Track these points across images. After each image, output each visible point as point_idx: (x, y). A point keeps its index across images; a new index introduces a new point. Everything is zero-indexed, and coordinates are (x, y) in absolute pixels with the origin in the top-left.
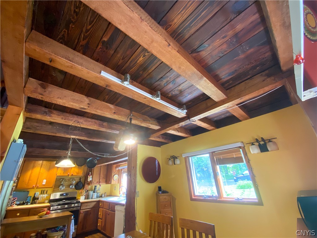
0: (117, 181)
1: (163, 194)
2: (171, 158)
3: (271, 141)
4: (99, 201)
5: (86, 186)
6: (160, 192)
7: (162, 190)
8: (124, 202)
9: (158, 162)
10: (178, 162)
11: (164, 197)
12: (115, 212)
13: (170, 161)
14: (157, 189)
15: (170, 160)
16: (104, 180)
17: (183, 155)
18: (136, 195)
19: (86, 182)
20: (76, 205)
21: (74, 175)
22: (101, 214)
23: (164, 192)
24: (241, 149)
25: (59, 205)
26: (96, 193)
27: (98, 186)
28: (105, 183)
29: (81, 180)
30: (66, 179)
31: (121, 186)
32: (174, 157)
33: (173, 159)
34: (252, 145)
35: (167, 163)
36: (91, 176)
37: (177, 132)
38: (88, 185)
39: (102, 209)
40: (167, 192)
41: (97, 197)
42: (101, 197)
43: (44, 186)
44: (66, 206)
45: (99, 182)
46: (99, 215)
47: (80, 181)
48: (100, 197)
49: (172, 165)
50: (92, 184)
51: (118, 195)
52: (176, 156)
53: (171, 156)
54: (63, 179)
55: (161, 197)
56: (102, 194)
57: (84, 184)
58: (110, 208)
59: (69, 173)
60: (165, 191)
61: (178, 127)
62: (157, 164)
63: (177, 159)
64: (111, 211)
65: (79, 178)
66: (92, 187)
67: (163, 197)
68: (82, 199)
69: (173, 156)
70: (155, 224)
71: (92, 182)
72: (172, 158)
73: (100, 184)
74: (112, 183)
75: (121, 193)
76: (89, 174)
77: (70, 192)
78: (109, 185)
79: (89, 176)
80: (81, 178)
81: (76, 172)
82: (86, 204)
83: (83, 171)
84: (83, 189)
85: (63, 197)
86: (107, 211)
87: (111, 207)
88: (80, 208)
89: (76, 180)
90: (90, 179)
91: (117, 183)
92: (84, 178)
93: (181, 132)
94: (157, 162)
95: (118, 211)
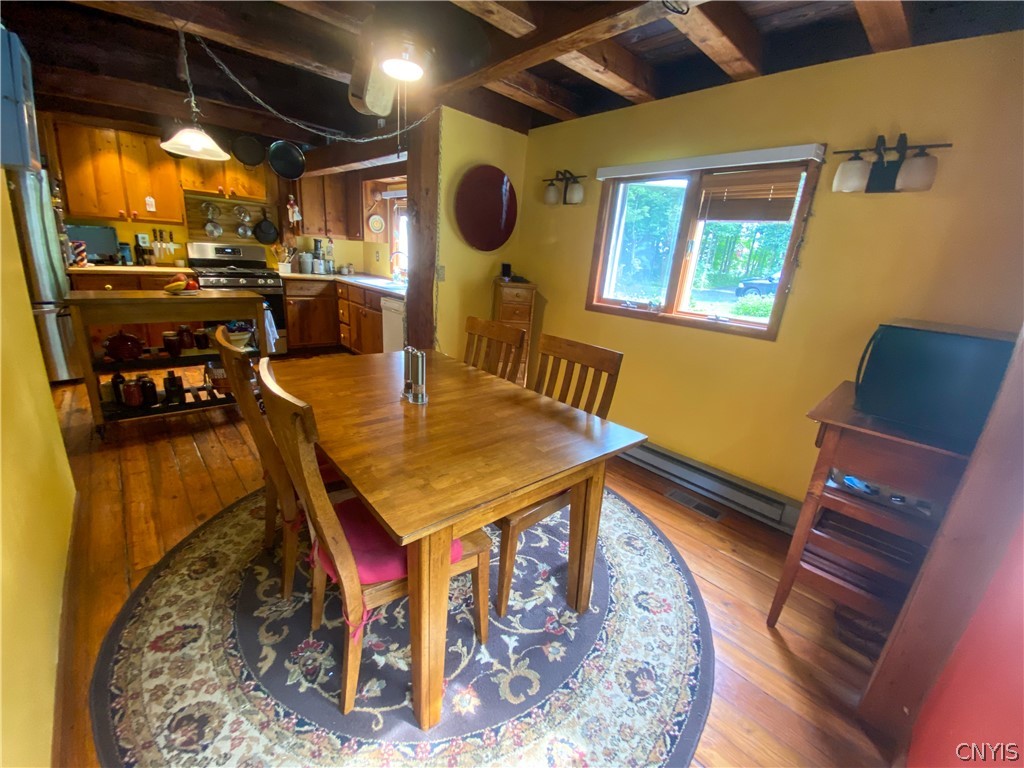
0: (381, 237)
1: (511, 284)
2: (557, 179)
3: (927, 155)
4: (334, 283)
5: (287, 235)
6: (507, 279)
7: (512, 274)
8: (403, 292)
9: (511, 186)
10: (576, 194)
11: (515, 291)
12: (381, 311)
13: (552, 188)
14: (499, 269)
15: (552, 184)
16: (341, 226)
17: (599, 170)
18: (436, 276)
19: (284, 223)
20: (270, 281)
21: (238, 194)
22: (346, 314)
23: (518, 280)
24: (806, 170)
25: (221, 275)
26: (322, 261)
27: (325, 243)
28: (345, 237)
29: (268, 215)
30: (218, 205)
31: (394, 251)
32: (568, 175)
33: (560, 185)
34: (850, 159)
35: (541, 198)
36: (297, 209)
37: (602, 69)
38: (294, 234)
39: (346, 302)
40: (526, 282)
41: (328, 272)
42: (339, 272)
43: (155, 216)
44: (242, 281)
45: (327, 231)
46: (341, 315)
47: (265, 219)
48: (335, 273)
49: (557, 203)
50: (303, 232)
51: (388, 274)
52: (575, 174)
53: (558, 172)
54: (209, 204)
55: (506, 291)
56: (341, 268)
57: (281, 229)
58: (368, 301)
59: (220, 187)
60: (522, 278)
61: (607, 36)
62: (508, 194)
63: (577, 185)
64: (370, 308)
65: (258, 209)
66: (306, 240)
67: (511, 291)
68: (284, 270)
69: (566, 171)
70: (480, 340)
71: (303, 227)
72: (561, 180)
73: (330, 235)
74: (367, 238)
75: (397, 270)
76: (288, 201)
77: (243, 247)
78: (359, 244)
79: (288, 207)
80: (267, 210)
81: (244, 187)
82: (300, 285)
83: (267, 187)
84: (281, 243)
85: (225, 258)
86: (359, 309)
87: (371, 301)
88: (285, 291)
89: (252, 213)
90: (294, 216)
91: (381, 241)
92: (275, 211)
93: (617, 70)
94: (505, 188)
95: (389, 309)
